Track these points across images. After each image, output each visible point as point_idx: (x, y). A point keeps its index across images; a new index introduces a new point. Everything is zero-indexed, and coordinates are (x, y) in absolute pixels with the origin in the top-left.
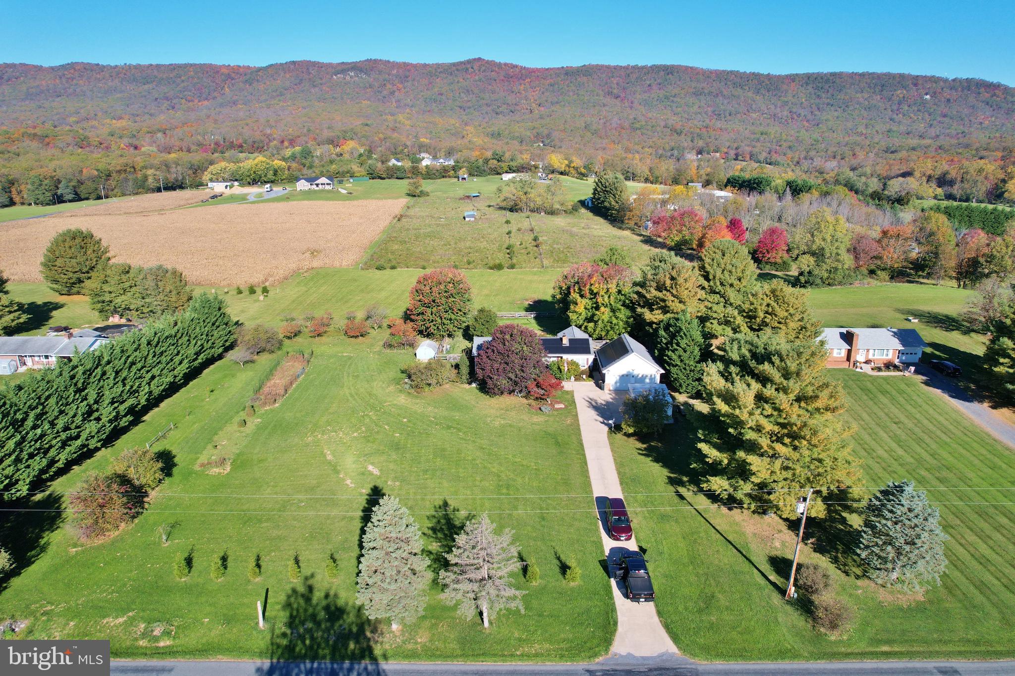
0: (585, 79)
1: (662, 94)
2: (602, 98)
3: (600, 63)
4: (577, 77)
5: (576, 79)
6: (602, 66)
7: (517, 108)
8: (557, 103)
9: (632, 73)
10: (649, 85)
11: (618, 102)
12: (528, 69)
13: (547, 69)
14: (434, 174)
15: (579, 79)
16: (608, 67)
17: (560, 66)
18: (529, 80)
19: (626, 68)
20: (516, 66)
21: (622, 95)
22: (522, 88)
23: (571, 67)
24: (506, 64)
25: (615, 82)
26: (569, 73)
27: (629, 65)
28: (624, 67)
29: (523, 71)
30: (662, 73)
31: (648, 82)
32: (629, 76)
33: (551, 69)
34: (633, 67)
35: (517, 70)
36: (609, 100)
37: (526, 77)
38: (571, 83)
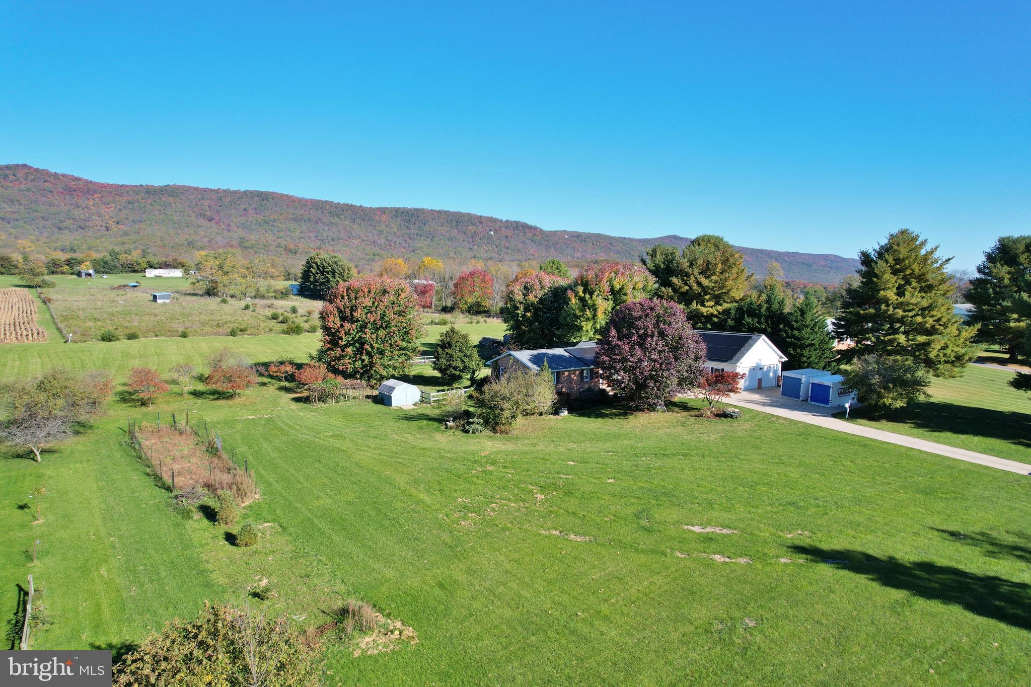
0: (171, 199)
1: (260, 218)
2: (194, 219)
3: (187, 184)
4: (161, 196)
5: (160, 199)
6: (190, 188)
7: (88, 224)
8: (140, 221)
9: (224, 196)
10: (245, 210)
11: (213, 224)
12: (95, 184)
13: (122, 186)
15: (164, 199)
16: (197, 189)
17: (138, 184)
18: (100, 196)
19: (217, 191)
20: (79, 179)
21: (217, 218)
22: (91, 202)
23: (152, 186)
24: (64, 176)
25: (206, 204)
26: (150, 191)
27: (220, 189)
28: (215, 190)
29: (90, 185)
30: (257, 199)
31: (243, 207)
32: (221, 199)
33: (127, 186)
34: (225, 191)
35: (81, 182)
36: (201, 221)
37: (95, 192)
38: (155, 202)
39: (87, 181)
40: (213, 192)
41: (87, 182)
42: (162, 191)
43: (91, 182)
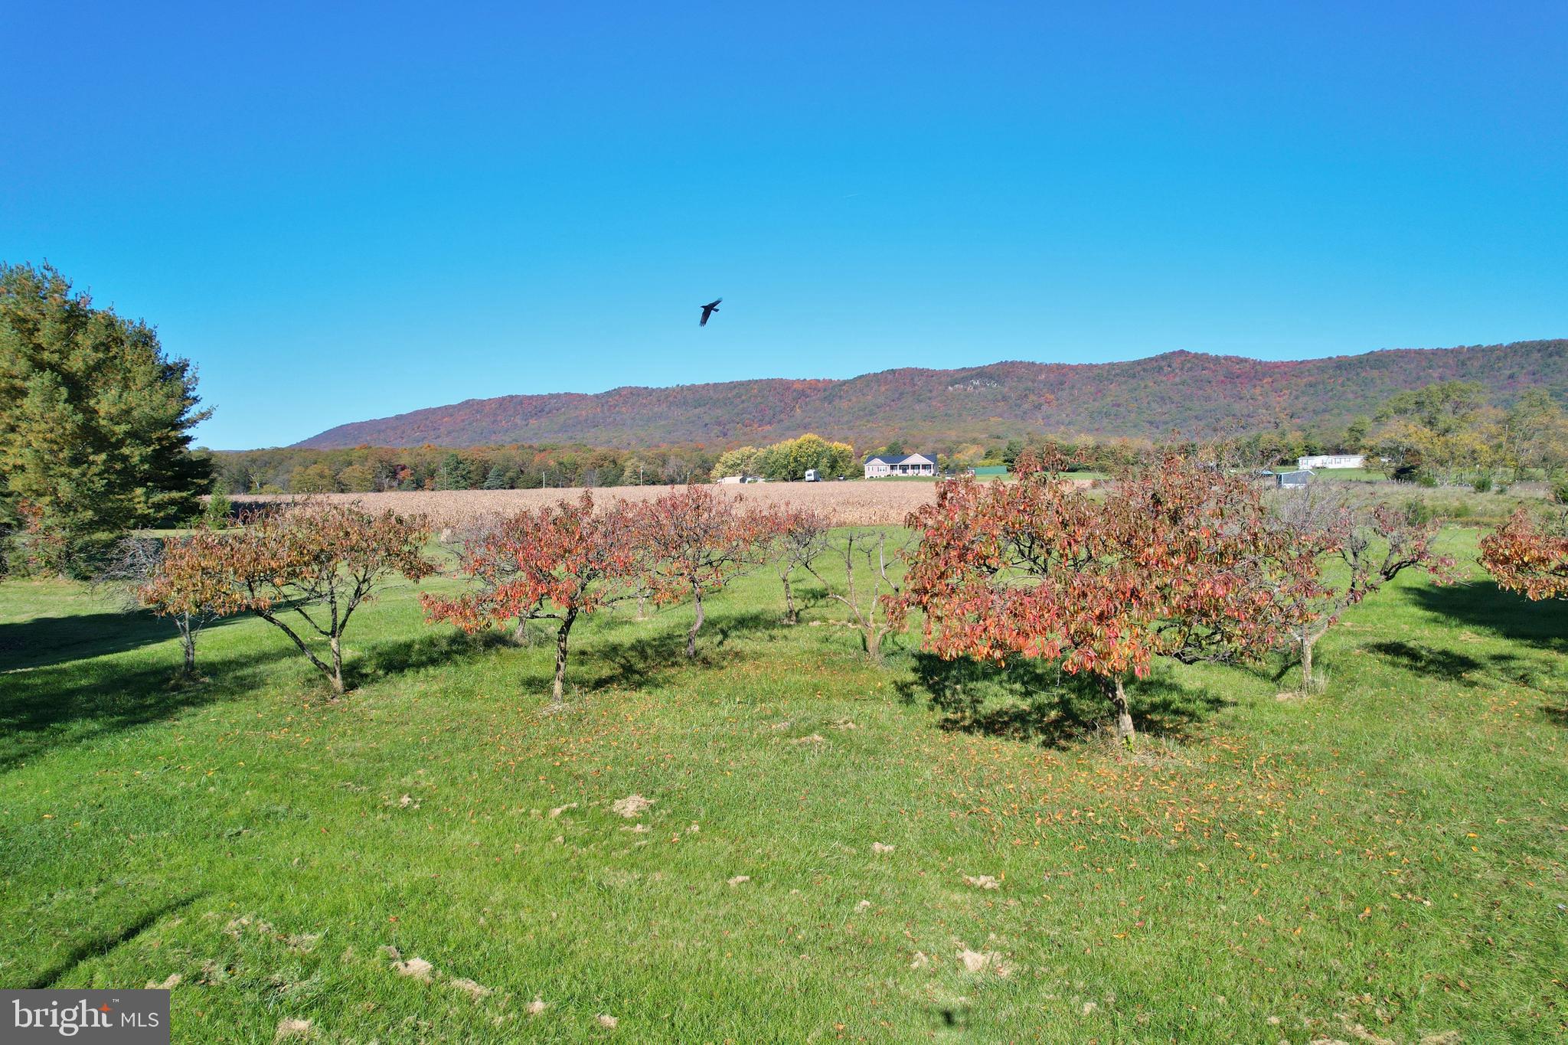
0: (1375, 373)
3: (1402, 347)
4: (1359, 370)
5: (1358, 374)
6: (1408, 352)
8: (1325, 411)
9: (1469, 359)
10: (1511, 377)
12: (1266, 363)
13: (1301, 362)
15: (1363, 374)
16: (1420, 352)
17: (1325, 357)
18: (1270, 380)
19: (1456, 352)
20: (1246, 360)
22: (1258, 390)
23: (1346, 357)
24: (1226, 358)
25: (1435, 375)
26: (1342, 365)
27: (1462, 347)
28: (1452, 351)
29: (1258, 367)
30: (1536, 355)
31: (1507, 372)
32: (1463, 364)
33: (1309, 362)
34: (1471, 350)
35: (1247, 365)
37: (1264, 376)
38: (1348, 380)
39: (1255, 362)
40: (1450, 354)
41: (1255, 363)
42: (1361, 363)
43: (1260, 362)
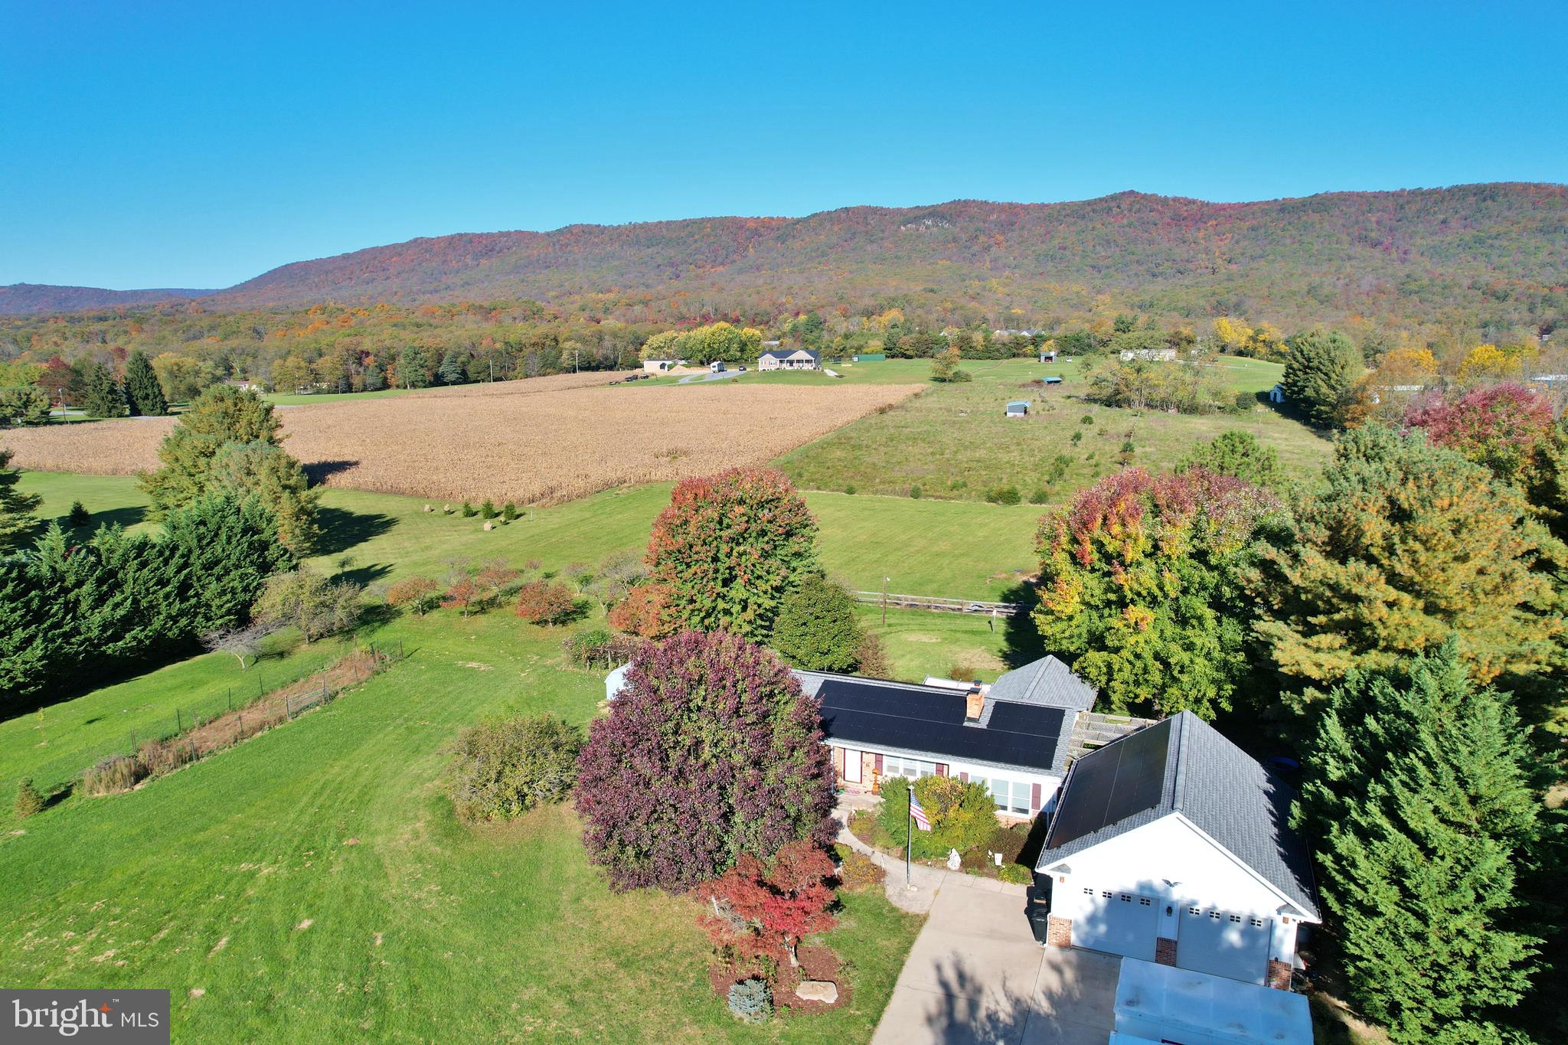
0: (1316, 217)
1: (1468, 235)
2: (1346, 246)
3: (1346, 190)
4: (1301, 214)
5: (1299, 218)
6: (1351, 194)
7: (1190, 266)
8: (1261, 257)
9: (1408, 202)
10: (1444, 222)
11: (1377, 252)
12: (1214, 205)
13: (1248, 205)
14: (998, 350)
15: (1305, 218)
16: (1362, 195)
17: (1271, 199)
18: (1215, 223)
19: (1398, 194)
20: (1194, 202)
21: (1387, 240)
22: (1201, 235)
23: (1291, 199)
24: (1175, 199)
25: (1373, 219)
26: (1286, 208)
27: (1403, 190)
28: (1393, 194)
29: (1205, 209)
30: (1472, 199)
31: (1441, 217)
32: (1402, 207)
33: (1255, 204)
34: (1412, 193)
35: (1195, 207)
36: (1359, 250)
37: (1210, 218)
38: (1290, 224)
39: (1202, 203)
40: (1391, 198)
41: (1204, 204)
42: (1304, 206)
43: (1208, 204)
